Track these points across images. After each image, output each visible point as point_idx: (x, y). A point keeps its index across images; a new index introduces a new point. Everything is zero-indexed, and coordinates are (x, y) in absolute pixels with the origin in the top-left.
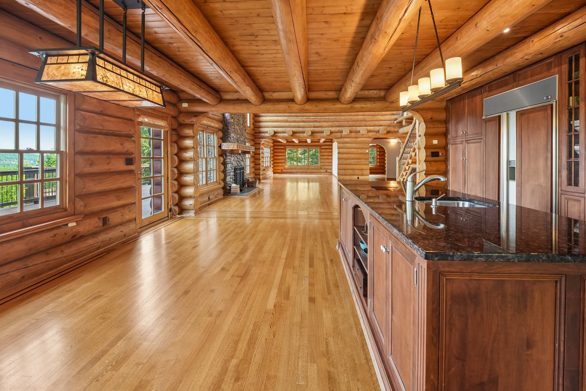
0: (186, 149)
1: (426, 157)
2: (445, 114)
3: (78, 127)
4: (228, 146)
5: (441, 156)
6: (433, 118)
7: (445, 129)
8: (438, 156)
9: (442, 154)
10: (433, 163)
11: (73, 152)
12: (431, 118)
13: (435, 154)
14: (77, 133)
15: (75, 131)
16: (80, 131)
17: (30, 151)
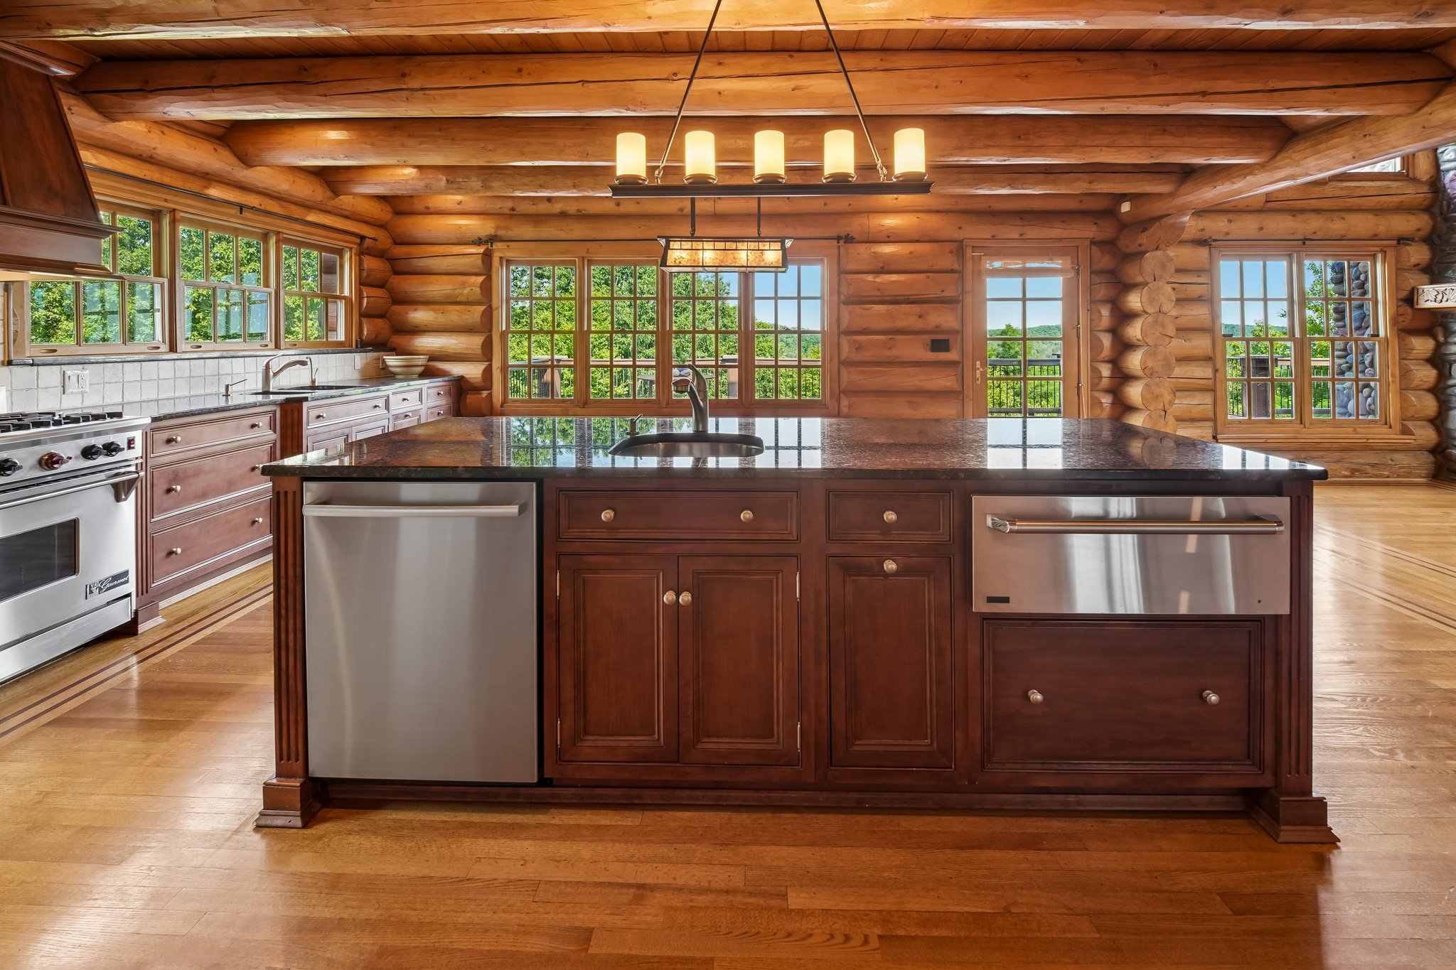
0: (1129, 316)
3: (843, 297)
4: (1440, 297)
11: (836, 332)
14: (842, 305)
15: (840, 302)
16: (847, 303)
17: (787, 331)
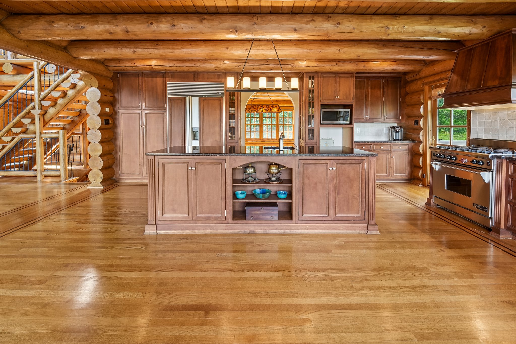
1: (101, 125)
2: (112, 84)
5: (111, 124)
6: (105, 86)
7: (112, 98)
8: (108, 124)
9: (112, 122)
10: (105, 130)
12: (104, 86)
13: (106, 122)
